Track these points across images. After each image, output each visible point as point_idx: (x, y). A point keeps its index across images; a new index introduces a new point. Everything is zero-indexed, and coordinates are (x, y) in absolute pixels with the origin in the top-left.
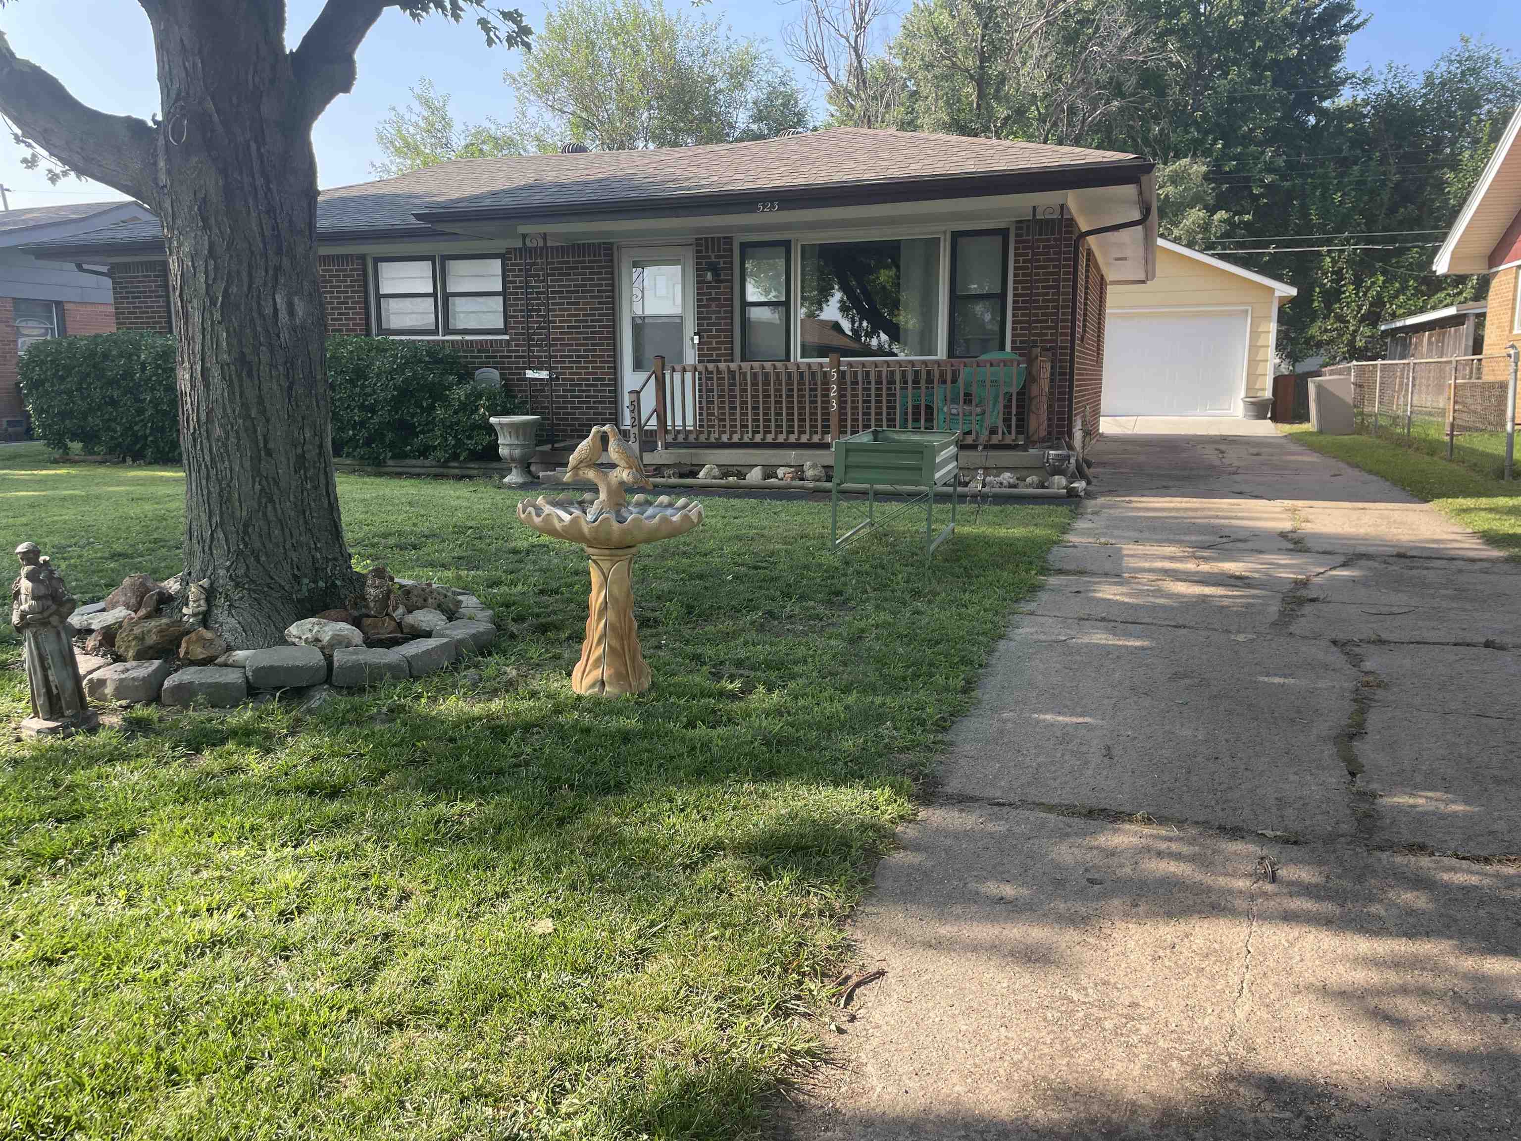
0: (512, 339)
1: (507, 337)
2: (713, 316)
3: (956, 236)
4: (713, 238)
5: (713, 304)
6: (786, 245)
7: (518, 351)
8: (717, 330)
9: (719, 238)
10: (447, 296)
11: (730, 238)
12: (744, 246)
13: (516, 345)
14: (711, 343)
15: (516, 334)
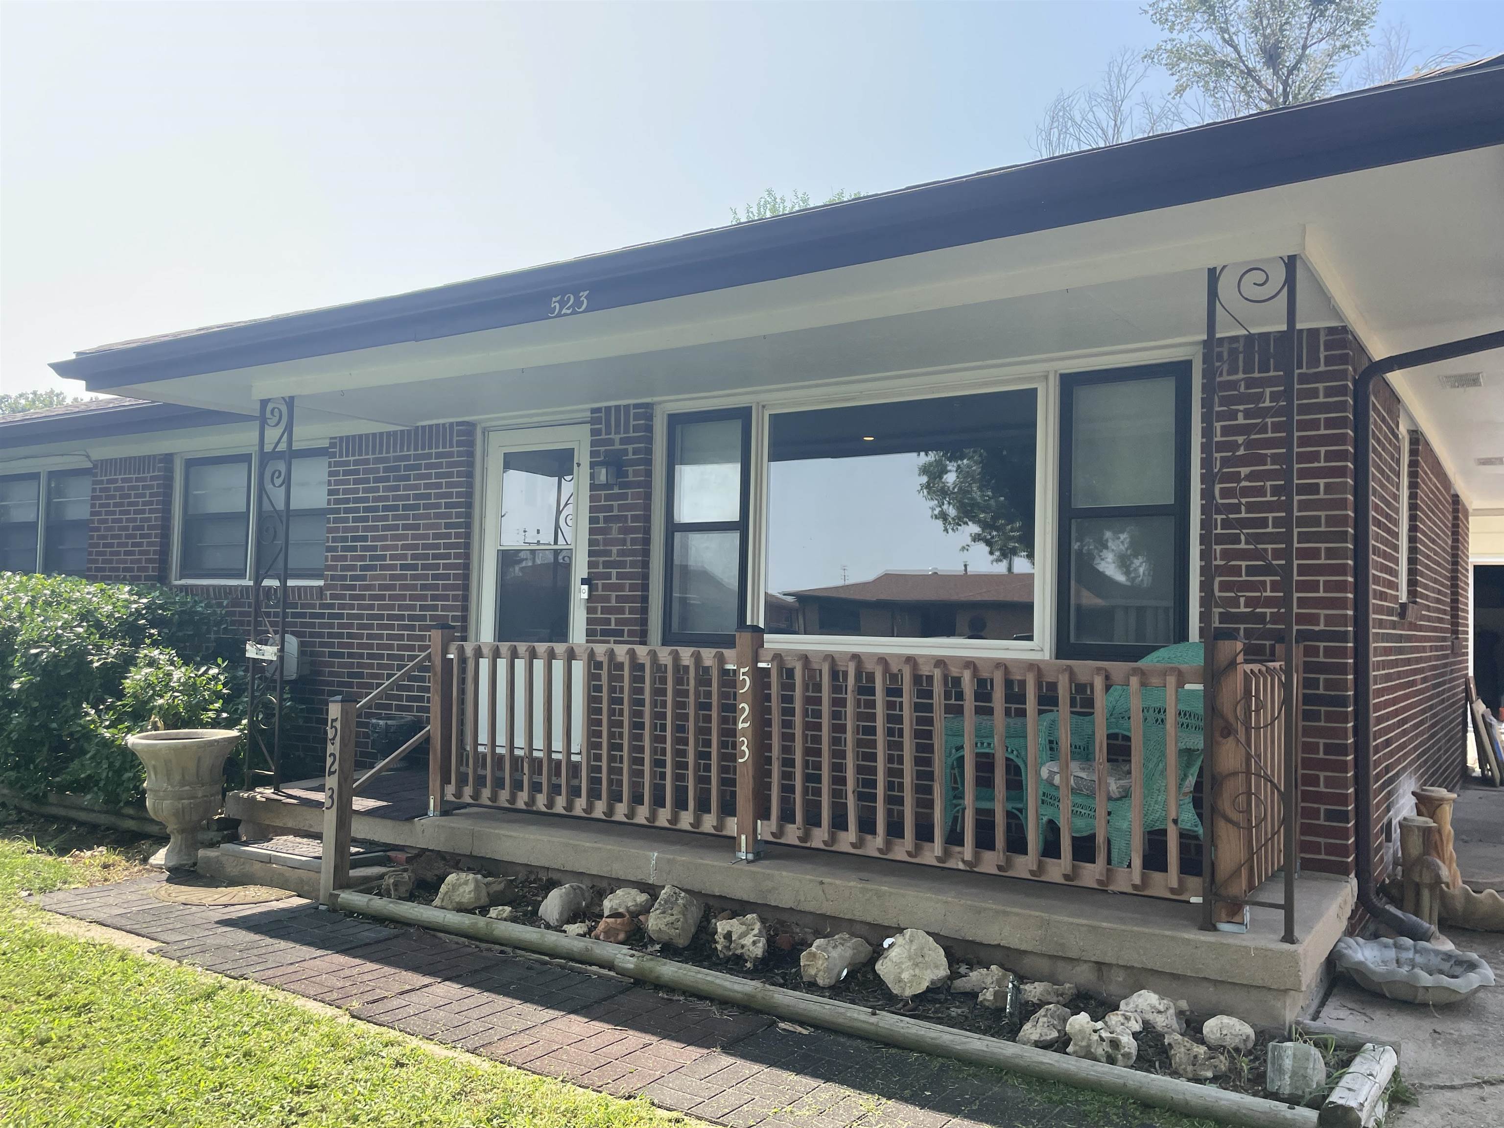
0: (327, 587)
1: (321, 583)
2: (614, 549)
3: (1070, 383)
4: (618, 408)
6: (744, 416)
8: (619, 575)
11: (647, 406)
12: (674, 421)
13: (333, 597)
14: (608, 599)
15: (333, 578)
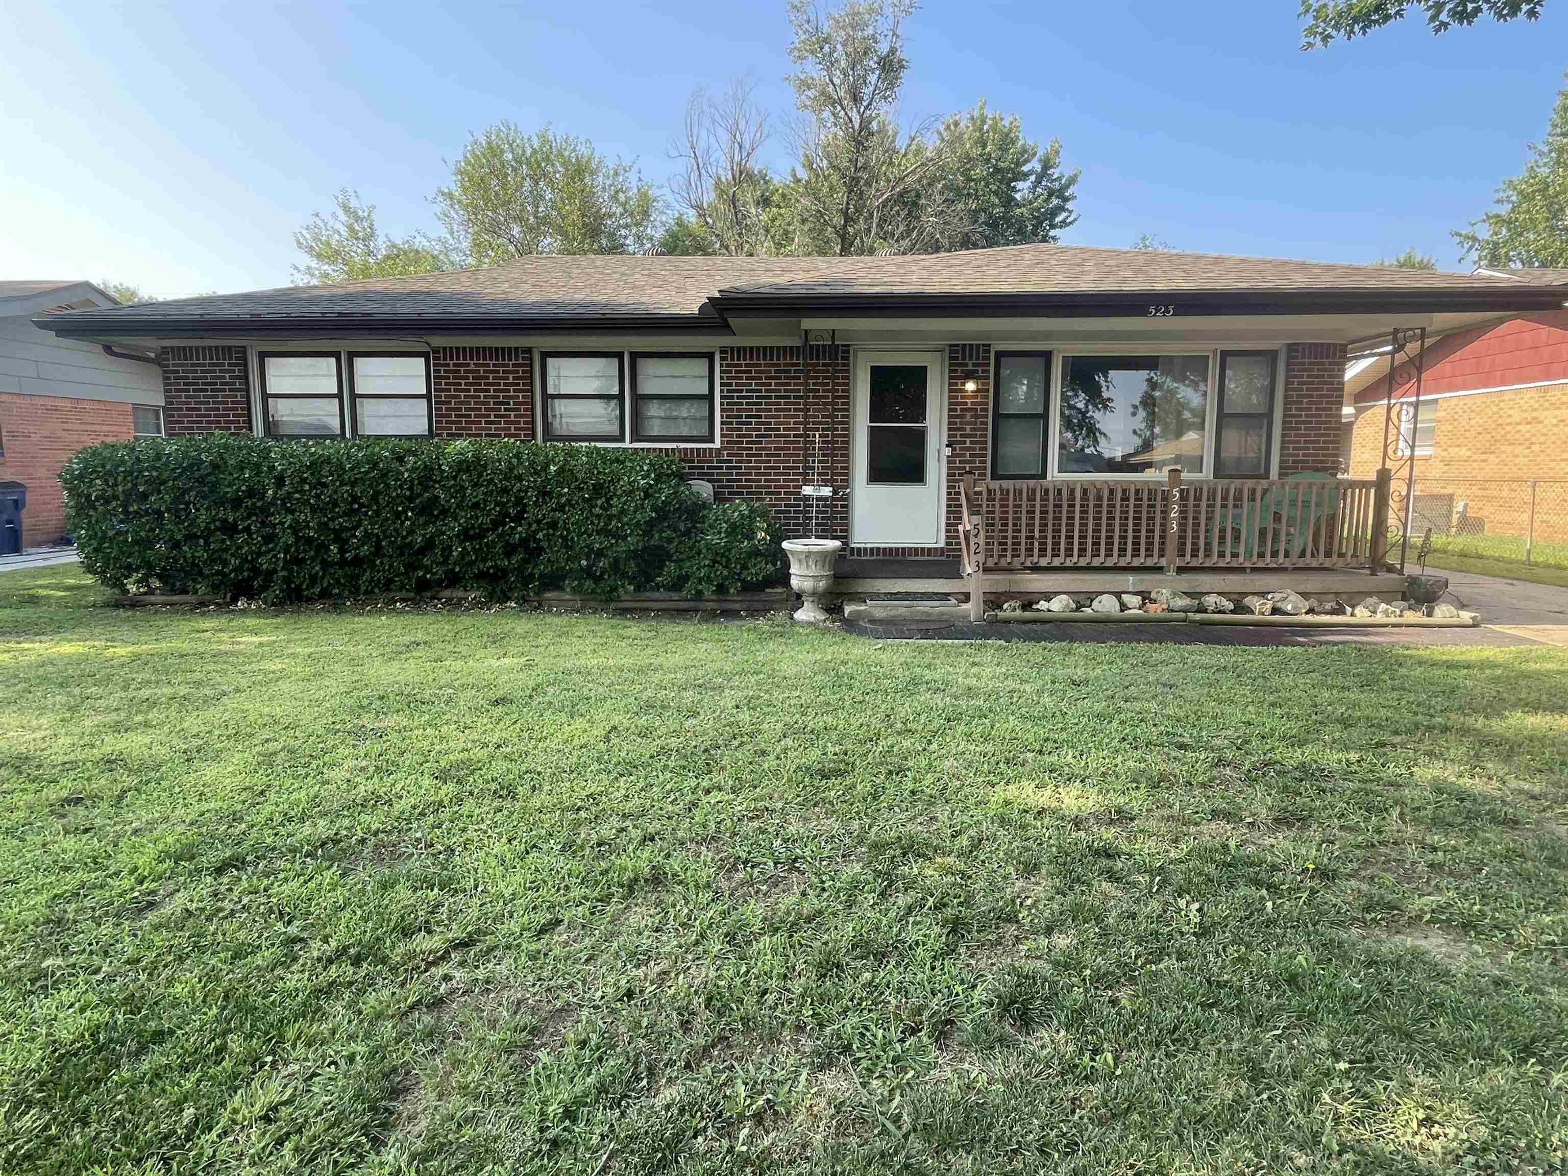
0: (723, 448)
1: (717, 446)
2: (965, 427)
3: (1225, 354)
4: (971, 345)
5: (969, 415)
6: (1047, 356)
7: (731, 461)
8: (971, 442)
9: (978, 346)
10: (639, 399)
11: (989, 345)
12: (1000, 355)
14: (964, 455)
15: (729, 442)
